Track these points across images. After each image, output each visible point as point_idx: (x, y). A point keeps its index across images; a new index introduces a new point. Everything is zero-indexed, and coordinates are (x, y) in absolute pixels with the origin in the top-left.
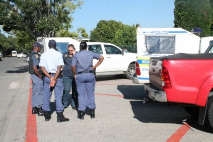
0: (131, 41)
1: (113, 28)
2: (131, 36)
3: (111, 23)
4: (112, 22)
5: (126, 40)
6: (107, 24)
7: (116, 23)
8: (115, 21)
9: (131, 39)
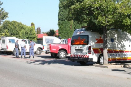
0: (31, 38)
1: (15, 27)
2: (31, 34)
3: (13, 23)
4: (15, 22)
5: (27, 37)
6: (10, 24)
7: (17, 23)
8: (16, 22)
9: (31, 36)
